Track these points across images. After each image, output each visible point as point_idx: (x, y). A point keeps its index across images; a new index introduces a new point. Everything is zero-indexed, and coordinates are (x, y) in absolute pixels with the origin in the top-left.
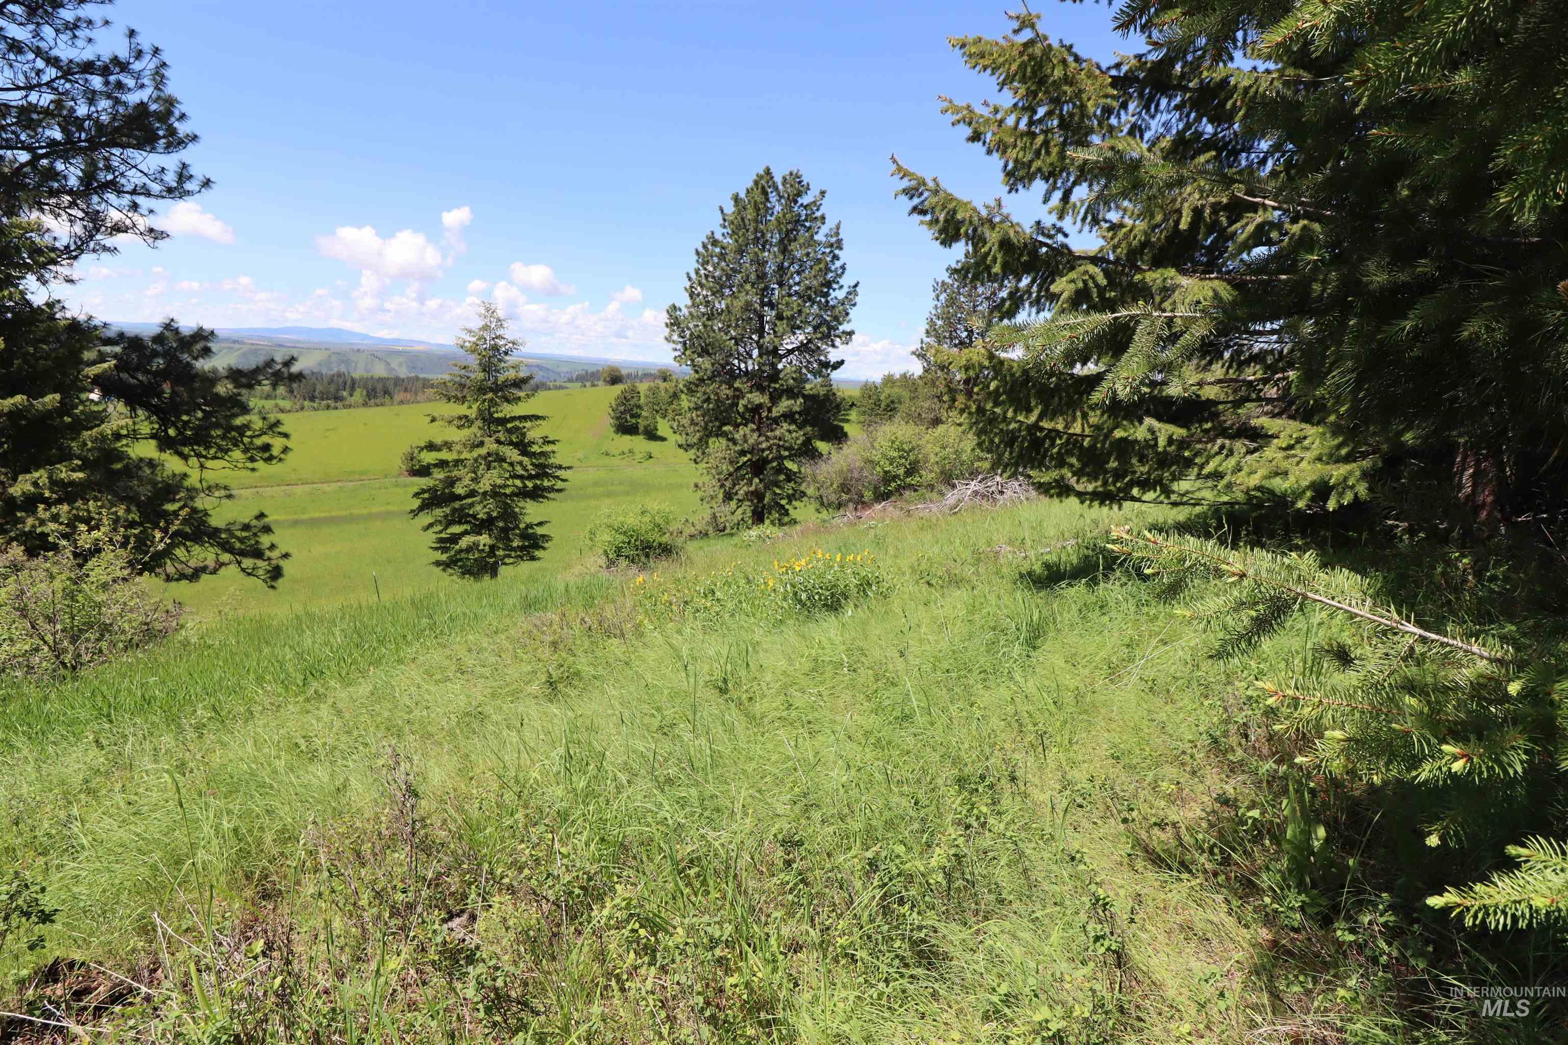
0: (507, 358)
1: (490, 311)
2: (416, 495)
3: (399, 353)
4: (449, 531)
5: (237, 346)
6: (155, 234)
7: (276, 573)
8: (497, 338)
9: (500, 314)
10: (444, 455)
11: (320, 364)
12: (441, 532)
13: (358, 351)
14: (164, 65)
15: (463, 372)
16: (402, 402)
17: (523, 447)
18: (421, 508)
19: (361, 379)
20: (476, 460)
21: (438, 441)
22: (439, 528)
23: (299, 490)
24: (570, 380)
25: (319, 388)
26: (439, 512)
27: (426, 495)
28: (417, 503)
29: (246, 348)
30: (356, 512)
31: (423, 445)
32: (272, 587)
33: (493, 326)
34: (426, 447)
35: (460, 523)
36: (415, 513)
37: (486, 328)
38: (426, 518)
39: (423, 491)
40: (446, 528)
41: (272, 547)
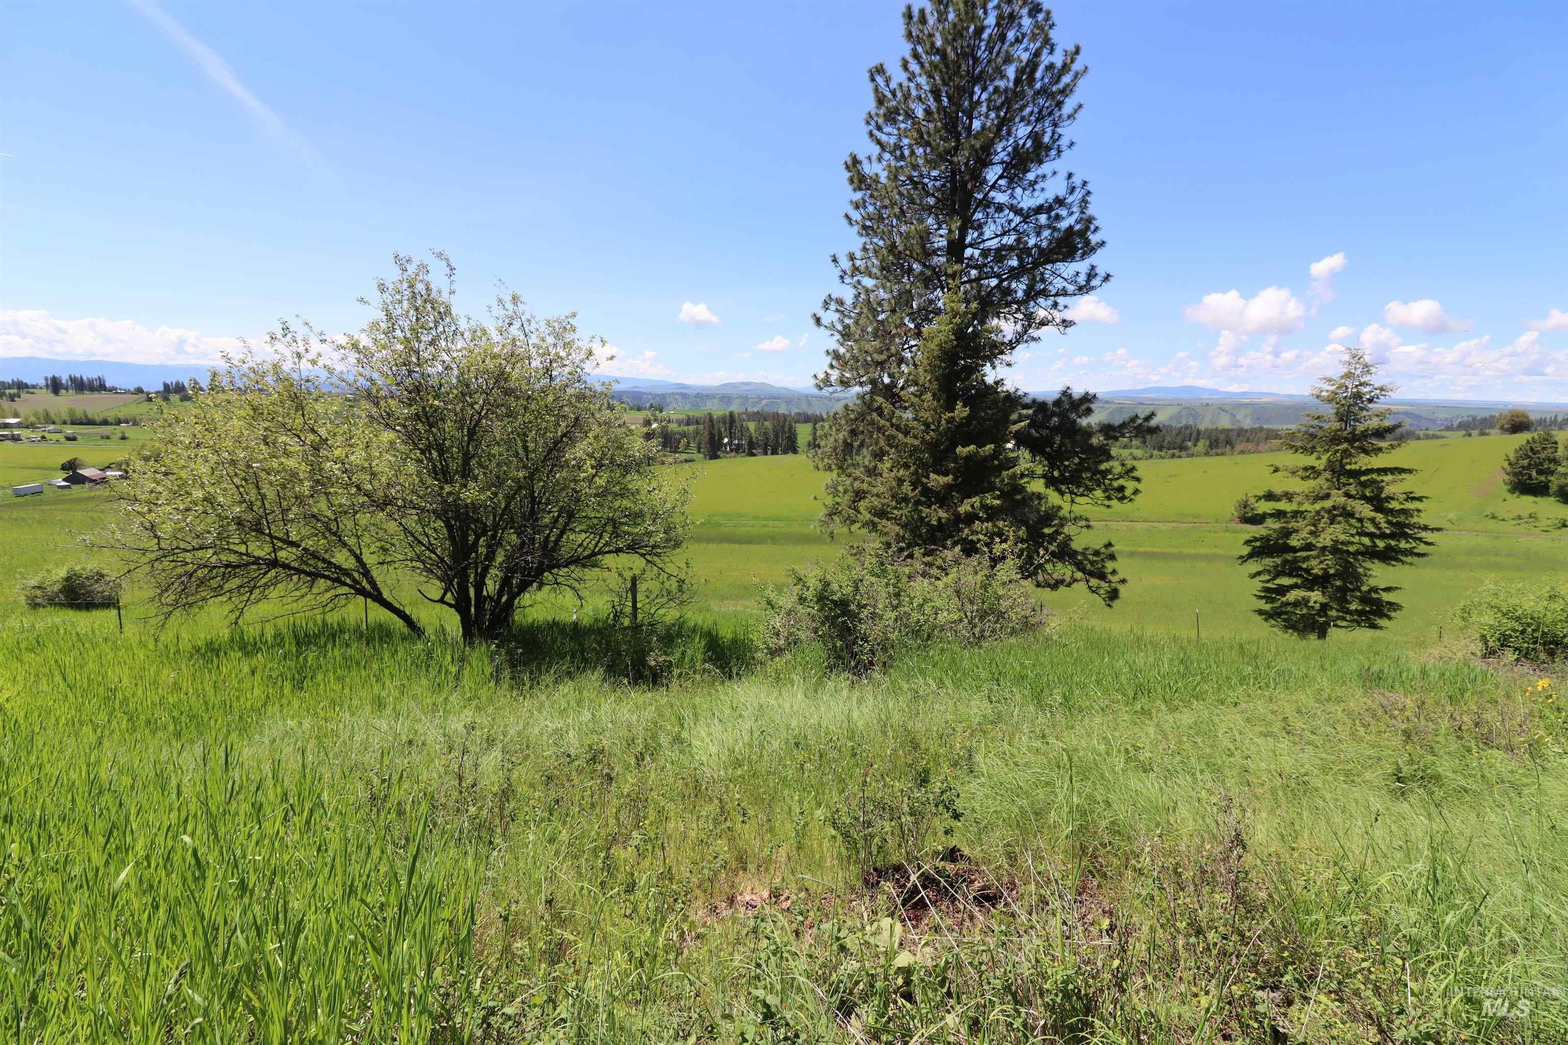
0: (1370, 406)
1: (1356, 357)
2: (1248, 542)
3: (1246, 405)
4: (1278, 581)
5: (1107, 406)
6: (1066, 323)
7: (1113, 595)
8: (1361, 385)
9: (1367, 359)
10: (1283, 505)
11: (1171, 418)
12: (1268, 581)
13: (1207, 405)
14: (1089, 193)
15: (1316, 422)
16: (1242, 452)
17: (1378, 502)
18: (1251, 556)
19: (1207, 430)
20: (1318, 513)
21: (1278, 491)
22: (1267, 577)
23: (1138, 526)
24: (1448, 428)
25: (1168, 439)
26: (1268, 562)
27: (1258, 544)
28: (1246, 550)
29: (1114, 406)
30: (1185, 551)
31: (1261, 493)
32: (1109, 606)
33: (1358, 372)
34: (1264, 496)
35: (1290, 575)
36: (1244, 559)
37: (1349, 375)
38: (1254, 566)
39: (1256, 539)
40: (1274, 579)
41: (1114, 572)
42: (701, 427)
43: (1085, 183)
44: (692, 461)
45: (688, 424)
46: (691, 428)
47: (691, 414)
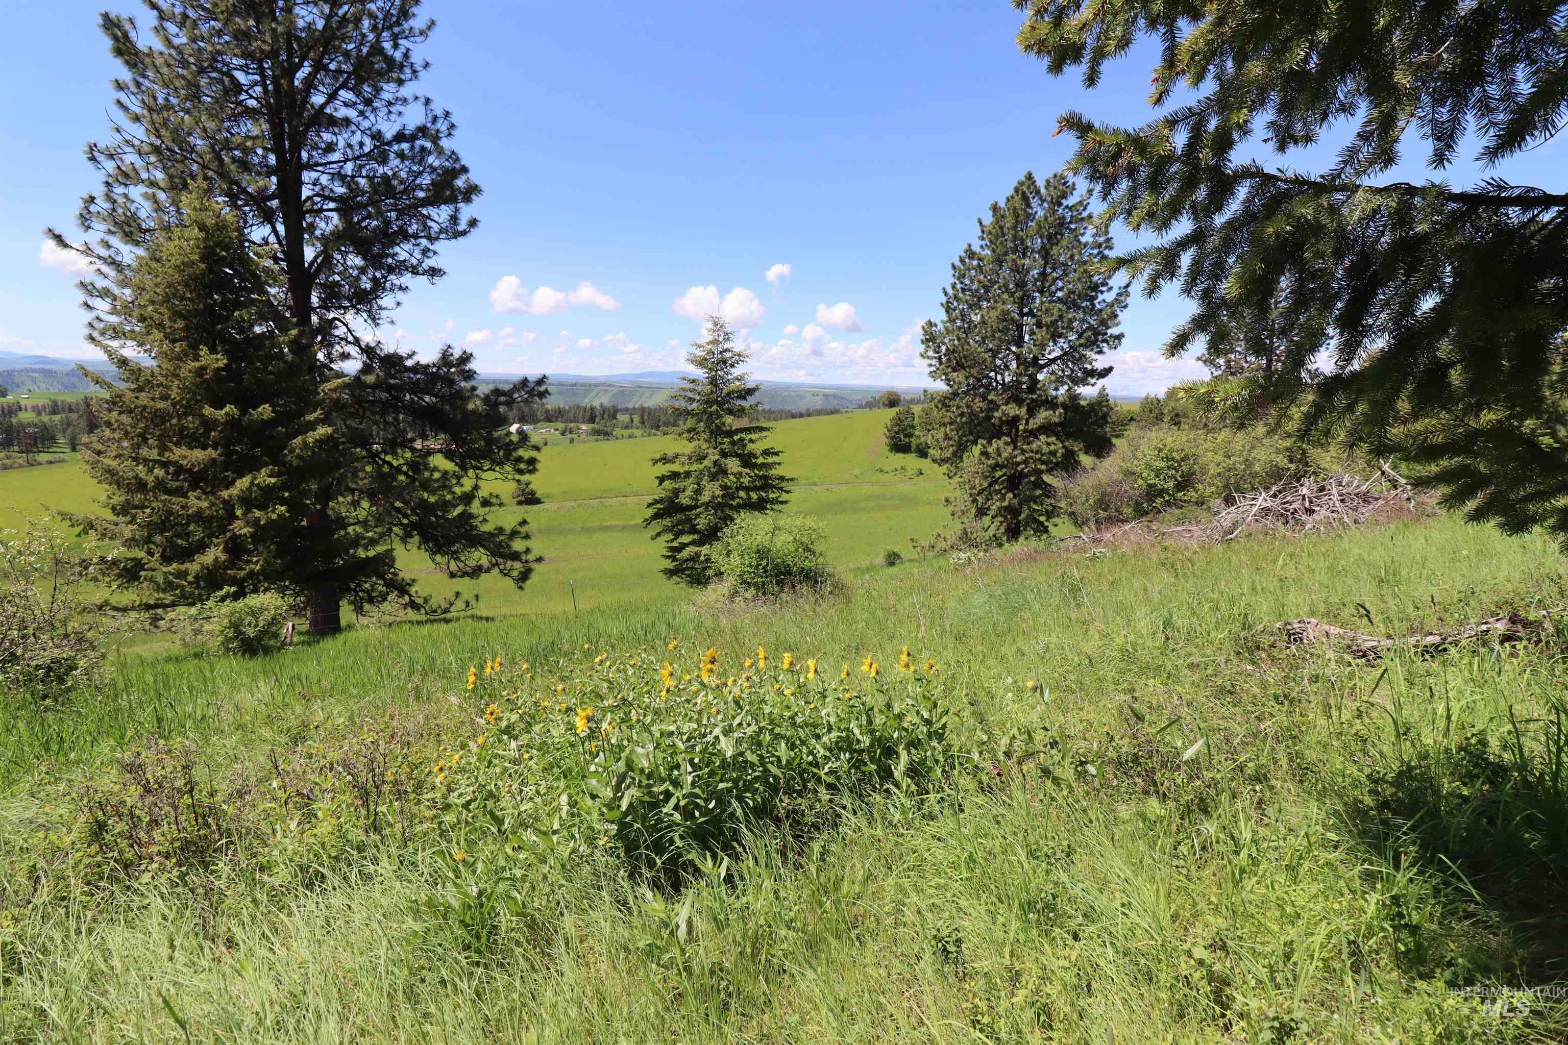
0: (733, 370)
1: (718, 325)
2: (650, 505)
4: (679, 540)
7: (527, 575)
8: (724, 351)
9: (728, 327)
10: (676, 467)
12: (672, 541)
15: (692, 386)
17: (745, 458)
18: (655, 517)
20: (700, 472)
21: (670, 453)
22: (671, 536)
26: (669, 522)
27: (659, 506)
28: (650, 512)
31: (658, 456)
33: (721, 339)
34: (660, 460)
35: (690, 533)
36: (648, 522)
37: (714, 341)
38: (657, 527)
39: (656, 502)
40: (675, 539)
42: (74, 416)
43: (447, 114)
44: (63, 461)
45: (54, 412)
46: (56, 418)
47: (60, 398)
